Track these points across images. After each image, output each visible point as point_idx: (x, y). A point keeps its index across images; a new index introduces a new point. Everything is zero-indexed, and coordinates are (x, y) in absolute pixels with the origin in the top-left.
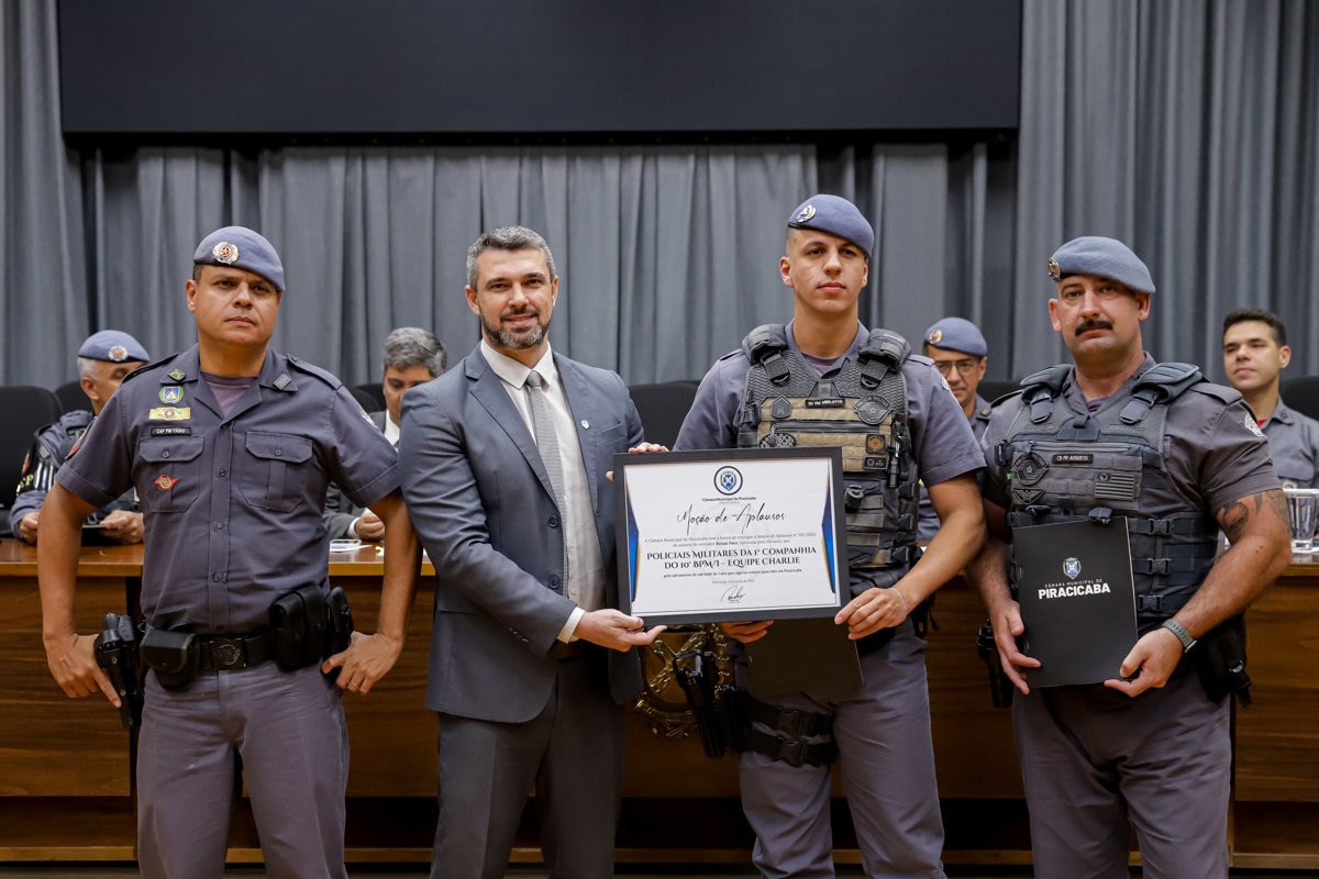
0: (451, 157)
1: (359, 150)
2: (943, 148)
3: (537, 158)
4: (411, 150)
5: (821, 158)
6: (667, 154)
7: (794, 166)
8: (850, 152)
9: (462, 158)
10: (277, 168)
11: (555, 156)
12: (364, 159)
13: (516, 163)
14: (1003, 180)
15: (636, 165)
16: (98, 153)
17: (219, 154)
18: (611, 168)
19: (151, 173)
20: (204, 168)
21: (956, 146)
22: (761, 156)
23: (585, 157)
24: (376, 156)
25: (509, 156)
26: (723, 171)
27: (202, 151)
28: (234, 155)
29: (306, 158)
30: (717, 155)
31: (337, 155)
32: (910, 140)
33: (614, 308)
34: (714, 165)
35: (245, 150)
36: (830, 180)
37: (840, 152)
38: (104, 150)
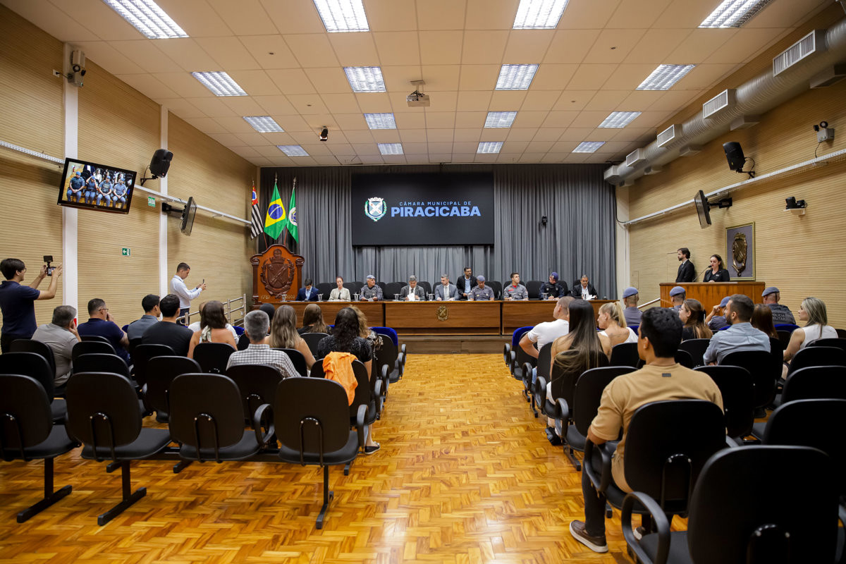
0: (409, 248)
1: (396, 247)
2: (483, 247)
3: (422, 248)
4: (404, 247)
5: (465, 248)
6: (442, 248)
7: (461, 249)
8: (470, 247)
10: (383, 250)
11: (425, 248)
14: (492, 251)
15: (437, 249)
17: (375, 248)
18: (434, 250)
19: (364, 251)
20: (372, 250)
21: (485, 246)
22: (456, 248)
23: (429, 248)
24: (398, 248)
25: (418, 248)
26: (450, 250)
27: (372, 247)
29: (388, 248)
30: (450, 248)
31: (393, 248)
32: (479, 245)
35: (379, 247)
36: (466, 252)
37: (468, 247)
38: (358, 247)
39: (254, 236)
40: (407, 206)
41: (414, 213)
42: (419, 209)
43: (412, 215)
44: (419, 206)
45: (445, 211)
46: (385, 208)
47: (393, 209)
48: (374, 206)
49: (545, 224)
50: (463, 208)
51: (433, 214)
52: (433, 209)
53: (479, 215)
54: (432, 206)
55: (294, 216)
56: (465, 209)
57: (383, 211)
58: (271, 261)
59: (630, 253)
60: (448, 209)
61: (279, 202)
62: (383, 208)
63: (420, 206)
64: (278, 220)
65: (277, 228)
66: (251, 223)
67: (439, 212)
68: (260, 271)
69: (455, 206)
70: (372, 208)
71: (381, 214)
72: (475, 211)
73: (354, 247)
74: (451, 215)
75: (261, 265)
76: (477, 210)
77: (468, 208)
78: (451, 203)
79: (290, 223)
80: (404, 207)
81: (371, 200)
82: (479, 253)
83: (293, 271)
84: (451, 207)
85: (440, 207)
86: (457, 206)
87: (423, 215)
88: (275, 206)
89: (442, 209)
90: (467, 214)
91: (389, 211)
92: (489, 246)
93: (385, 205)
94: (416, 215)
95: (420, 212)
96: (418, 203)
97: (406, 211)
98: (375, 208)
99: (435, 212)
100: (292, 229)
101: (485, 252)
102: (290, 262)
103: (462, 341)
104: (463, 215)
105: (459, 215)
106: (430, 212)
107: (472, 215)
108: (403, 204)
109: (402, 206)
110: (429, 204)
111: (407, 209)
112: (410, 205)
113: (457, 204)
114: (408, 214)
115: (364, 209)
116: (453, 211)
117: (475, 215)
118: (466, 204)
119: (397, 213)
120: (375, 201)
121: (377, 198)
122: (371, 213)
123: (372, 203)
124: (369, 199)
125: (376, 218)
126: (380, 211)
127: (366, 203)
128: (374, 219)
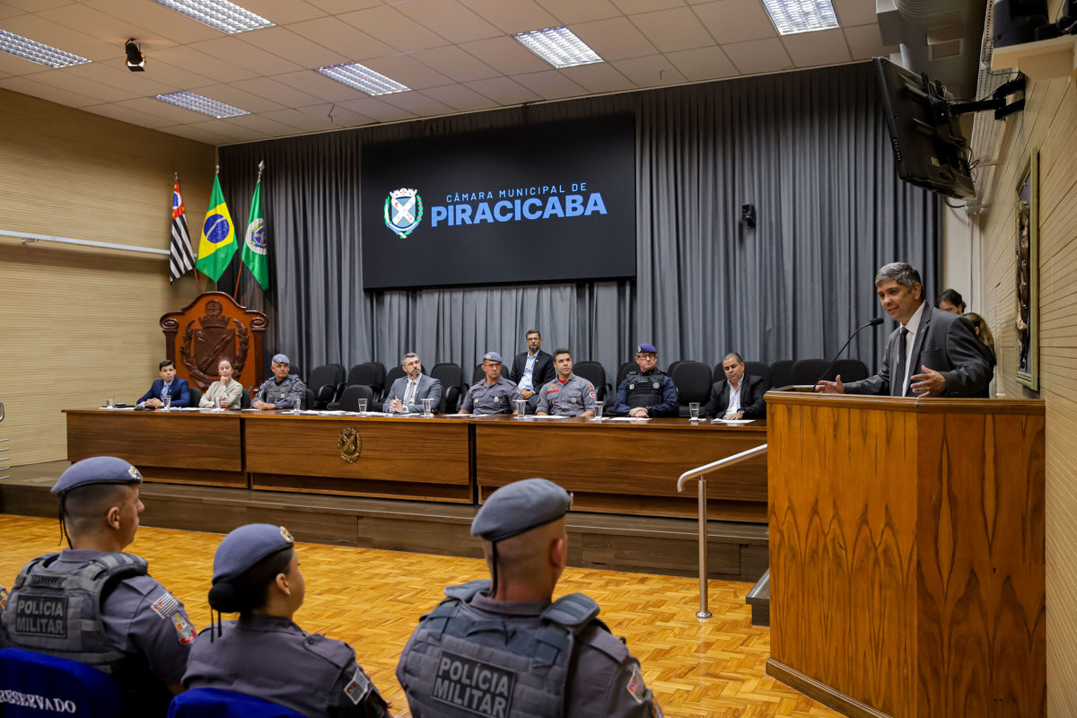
0: (468, 291)
1: (442, 290)
2: (615, 283)
3: (492, 291)
4: (458, 289)
5: (578, 288)
6: (531, 288)
7: (568, 290)
8: (587, 285)
9: (470, 291)
10: (421, 296)
11: (497, 290)
12: (451, 292)
13: (485, 293)
14: (633, 293)
15: (521, 291)
17: (405, 293)
18: (514, 293)
19: (387, 299)
20: (401, 297)
21: (620, 282)
22: (558, 287)
23: (506, 290)
24: (447, 292)
25: (484, 290)
26: (546, 293)
27: (402, 292)
28: (410, 293)
29: (429, 293)
30: (546, 288)
31: (435, 292)
32: (606, 280)
33: (513, 338)
34: (544, 290)
35: (412, 291)
36: (580, 296)
37: (584, 285)
38: (375, 293)
39: (174, 277)
40: (461, 203)
41: (472, 217)
42: (484, 206)
43: (468, 222)
44: (482, 201)
45: (533, 209)
46: (421, 208)
47: (434, 210)
48: (400, 207)
49: (752, 224)
50: (569, 198)
51: (509, 216)
52: (509, 205)
53: (603, 211)
54: (507, 198)
55: (256, 235)
56: (574, 201)
57: (417, 215)
58: (202, 323)
60: (538, 202)
61: (222, 209)
62: (417, 210)
63: (485, 200)
64: (220, 245)
65: (219, 260)
66: (168, 252)
67: (522, 211)
68: (179, 343)
69: (554, 195)
70: (398, 212)
71: (413, 223)
72: (595, 204)
73: (368, 292)
74: (546, 216)
75: (181, 334)
76: (600, 202)
77: (580, 199)
78: (545, 189)
79: (248, 249)
80: (455, 204)
81: (396, 194)
82: (606, 297)
83: (246, 343)
84: (544, 198)
85: (523, 199)
86: (558, 194)
87: (490, 220)
88: (216, 217)
89: (528, 202)
90: (579, 212)
91: (427, 217)
92: (626, 282)
93: (420, 204)
94: (477, 221)
95: (484, 213)
96: (481, 195)
97: (457, 213)
98: (403, 210)
99: (512, 211)
100: (253, 261)
101: (621, 294)
102: (239, 326)
103: (360, 517)
104: (570, 213)
105: (561, 215)
106: (504, 211)
107: (588, 213)
108: (453, 199)
109: (450, 204)
110: (502, 196)
111: (459, 207)
112: (465, 199)
113: (558, 189)
114: (463, 219)
115: (384, 214)
116: (549, 206)
117: (596, 213)
118: (575, 188)
119: (442, 217)
120: (402, 196)
121: (405, 190)
122: (396, 220)
123: (396, 201)
124: (391, 193)
125: (404, 232)
126: (410, 215)
127: (387, 201)
128: (401, 234)
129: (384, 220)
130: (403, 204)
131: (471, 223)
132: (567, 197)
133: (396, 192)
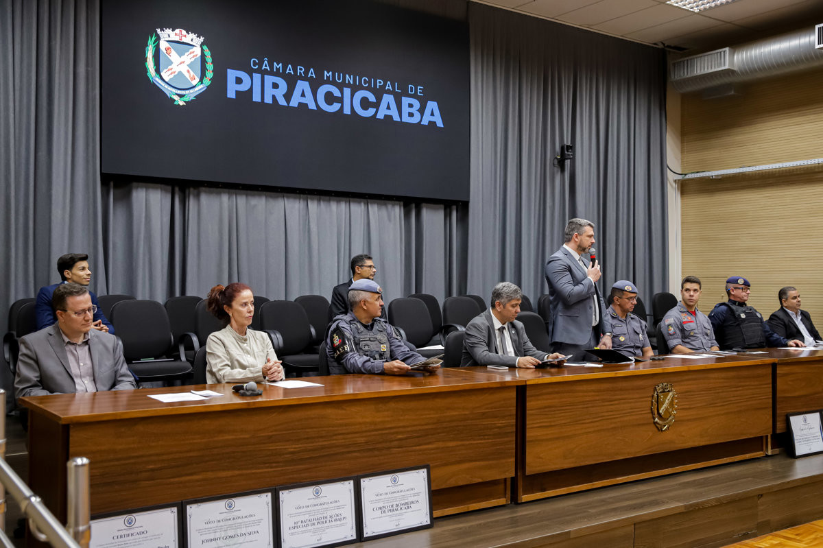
0: (271, 197)
1: (234, 191)
2: (442, 206)
3: (306, 200)
4: (256, 192)
5: (404, 207)
6: (354, 202)
7: (397, 209)
9: (275, 198)
10: (198, 196)
11: (313, 199)
13: (297, 201)
16: (112, 184)
17: (170, 188)
18: (334, 206)
19: (140, 196)
21: (447, 205)
22: (385, 204)
23: (324, 200)
24: (241, 194)
25: (295, 198)
26: (374, 209)
27: (163, 186)
28: (177, 189)
29: (211, 193)
30: (371, 203)
31: (224, 193)
32: (433, 202)
34: (370, 207)
35: (182, 187)
36: (407, 216)
37: (412, 204)
38: (117, 183)
40: (271, 73)
41: (288, 96)
42: (302, 86)
43: (282, 102)
44: (301, 77)
45: (365, 104)
46: (210, 67)
47: (232, 74)
48: (174, 56)
49: (561, 163)
50: (405, 101)
51: (335, 107)
52: (336, 92)
53: (440, 124)
54: (334, 83)
56: (411, 105)
57: (203, 75)
59: (683, 239)
60: (372, 98)
62: (204, 68)
63: (305, 78)
67: (352, 103)
69: (388, 92)
70: (171, 63)
71: (196, 85)
72: (432, 114)
73: (107, 179)
74: (380, 116)
76: (437, 112)
77: (417, 104)
78: (380, 83)
80: (263, 73)
81: (167, 35)
82: (433, 219)
84: (379, 93)
85: (355, 88)
86: (393, 92)
87: (312, 106)
89: (360, 94)
90: (416, 119)
91: (219, 81)
92: (457, 206)
93: (209, 59)
94: (294, 103)
95: (303, 95)
96: (301, 70)
97: (267, 87)
98: (179, 61)
99: (340, 100)
101: (449, 219)
104: (406, 119)
105: (396, 118)
106: (330, 99)
107: (425, 122)
108: (261, 64)
109: (256, 71)
110: (328, 78)
111: (269, 80)
112: (278, 69)
113: (393, 87)
114: (274, 97)
115: (145, 60)
116: (383, 105)
117: (432, 124)
118: (412, 91)
119: (244, 87)
120: (177, 39)
121: (184, 32)
122: (165, 75)
123: (167, 45)
124: (158, 31)
125: (181, 96)
126: (192, 73)
127: (151, 42)
128: (176, 98)
129: (146, 70)
130: (181, 54)
131: (286, 105)
132: (404, 99)
133: (168, 31)
